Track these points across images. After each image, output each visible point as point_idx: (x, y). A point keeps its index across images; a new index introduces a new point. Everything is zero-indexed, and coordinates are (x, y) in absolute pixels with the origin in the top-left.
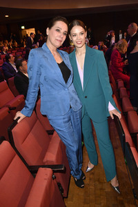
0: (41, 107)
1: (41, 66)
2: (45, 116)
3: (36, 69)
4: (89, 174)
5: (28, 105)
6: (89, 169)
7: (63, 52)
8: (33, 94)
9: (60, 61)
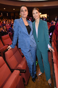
8: (15, 39)
9: (27, 25)
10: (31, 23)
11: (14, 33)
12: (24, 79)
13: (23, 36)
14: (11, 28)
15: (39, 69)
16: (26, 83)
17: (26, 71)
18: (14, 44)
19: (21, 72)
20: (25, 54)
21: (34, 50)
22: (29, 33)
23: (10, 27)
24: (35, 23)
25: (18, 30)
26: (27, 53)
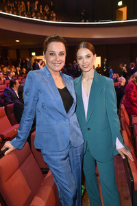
0: (36, 138)
1: (39, 90)
2: (39, 150)
3: (33, 93)
5: (20, 135)
7: (67, 76)
8: (27, 122)
9: (62, 87)
11: (25, 107)
14: (8, 88)
18: (22, 137)
21: (79, 154)
23: (5, 86)
25: (36, 99)
26: (59, 162)
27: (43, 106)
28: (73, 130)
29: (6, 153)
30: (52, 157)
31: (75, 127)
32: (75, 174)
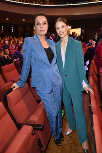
1: (32, 50)
2: (34, 88)
4: (67, 137)
5: (21, 79)
6: (68, 133)
8: (25, 71)
10: (54, 43)
11: (24, 61)
12: (39, 141)
13: (39, 65)
15: (68, 124)
16: (44, 149)
17: (43, 127)
18: (23, 80)
19: (34, 129)
20: (42, 98)
21: (59, 91)
22: (50, 61)
23: (16, 50)
24: (60, 44)
25: (30, 56)
26: (47, 95)
27: (35, 60)
28: (55, 75)
29: (13, 90)
30: (42, 92)
31: (56, 73)
32: (57, 103)
